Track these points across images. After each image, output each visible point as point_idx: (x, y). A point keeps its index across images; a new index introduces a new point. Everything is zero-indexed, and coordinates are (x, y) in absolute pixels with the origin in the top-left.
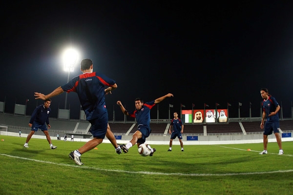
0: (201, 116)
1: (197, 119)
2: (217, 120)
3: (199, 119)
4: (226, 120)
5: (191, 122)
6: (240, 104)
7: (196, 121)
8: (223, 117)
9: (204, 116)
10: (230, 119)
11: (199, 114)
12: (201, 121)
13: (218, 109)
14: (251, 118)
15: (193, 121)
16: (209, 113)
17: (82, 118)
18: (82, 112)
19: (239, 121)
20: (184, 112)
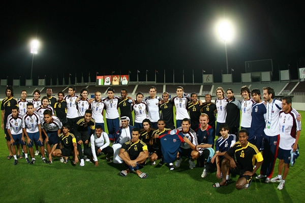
0: (109, 80)
2: (120, 83)
4: (127, 84)
5: (102, 84)
6: (138, 72)
7: (106, 84)
8: (125, 82)
10: (130, 82)
11: (108, 78)
12: (109, 84)
13: (122, 75)
14: (147, 82)
16: (115, 78)
17: (39, 84)
18: (40, 80)
19: (137, 84)
20: (98, 77)
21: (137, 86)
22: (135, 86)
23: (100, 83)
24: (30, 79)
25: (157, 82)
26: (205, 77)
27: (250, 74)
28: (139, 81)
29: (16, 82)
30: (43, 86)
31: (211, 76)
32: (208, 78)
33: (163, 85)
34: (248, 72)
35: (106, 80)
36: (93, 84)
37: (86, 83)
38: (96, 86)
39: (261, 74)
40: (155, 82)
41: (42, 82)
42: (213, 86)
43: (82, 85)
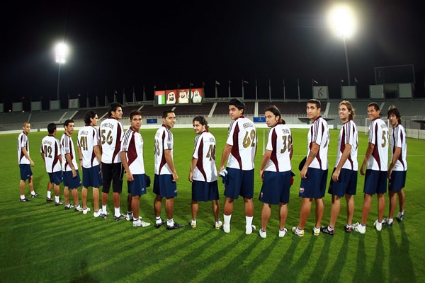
0: (174, 96)
1: (170, 100)
2: (191, 100)
3: (172, 100)
4: (200, 101)
5: (164, 103)
6: (217, 83)
7: (169, 102)
9: (177, 97)
10: (204, 99)
11: (172, 94)
12: (174, 102)
13: (191, 88)
15: (166, 102)
16: (182, 93)
17: (70, 106)
18: (71, 101)
19: (215, 101)
20: (157, 93)
21: (215, 105)
22: (212, 104)
23: (161, 101)
24: (56, 99)
25: (245, 98)
26: (316, 90)
27: (382, 86)
28: (219, 97)
29: (36, 106)
30: (75, 109)
31: (325, 89)
32: (320, 92)
33: (254, 103)
34: (379, 83)
35: (169, 97)
36: (150, 103)
37: (139, 103)
38: (155, 106)
39: (398, 87)
40: (242, 98)
41: (74, 103)
42: (328, 104)
43: (133, 105)
